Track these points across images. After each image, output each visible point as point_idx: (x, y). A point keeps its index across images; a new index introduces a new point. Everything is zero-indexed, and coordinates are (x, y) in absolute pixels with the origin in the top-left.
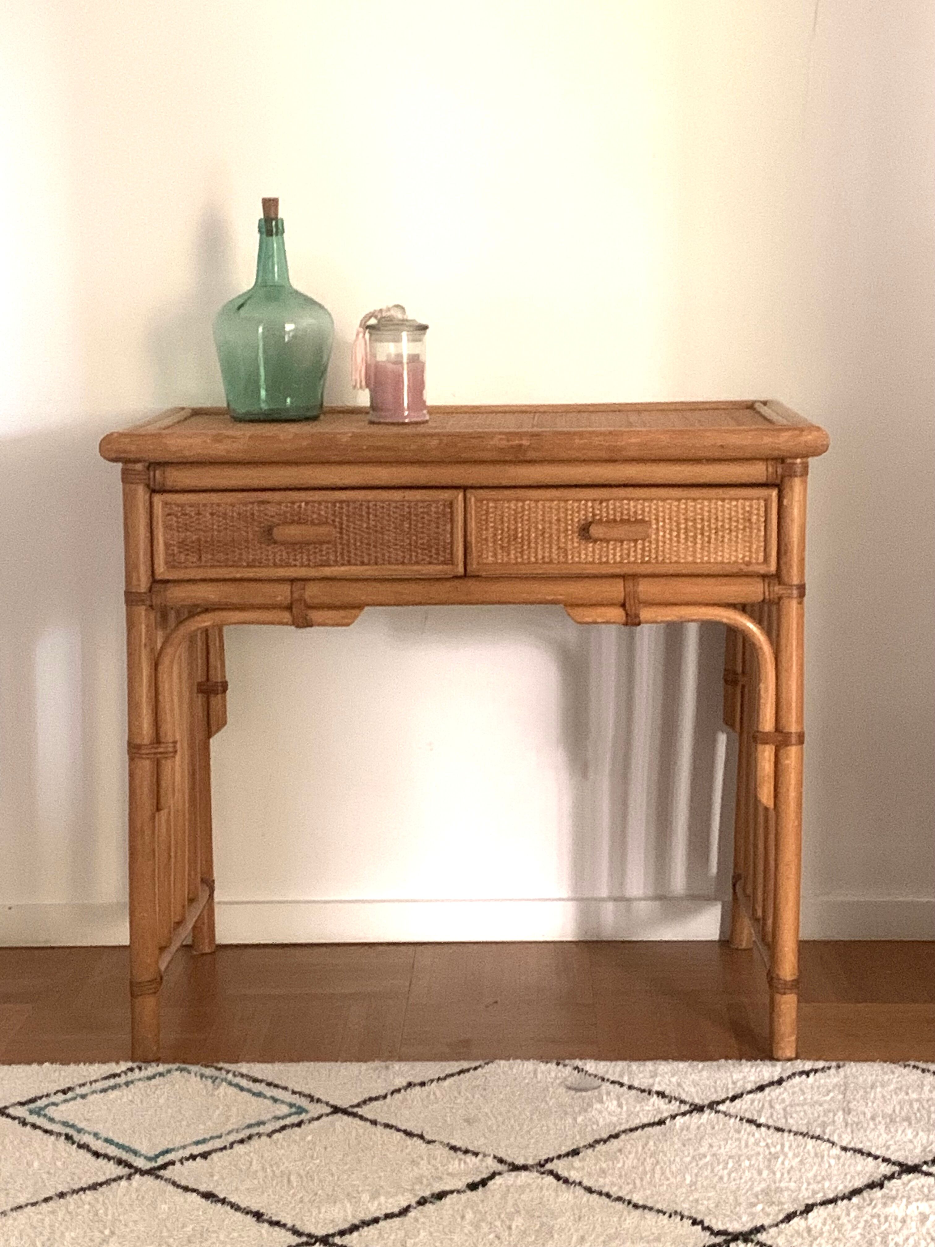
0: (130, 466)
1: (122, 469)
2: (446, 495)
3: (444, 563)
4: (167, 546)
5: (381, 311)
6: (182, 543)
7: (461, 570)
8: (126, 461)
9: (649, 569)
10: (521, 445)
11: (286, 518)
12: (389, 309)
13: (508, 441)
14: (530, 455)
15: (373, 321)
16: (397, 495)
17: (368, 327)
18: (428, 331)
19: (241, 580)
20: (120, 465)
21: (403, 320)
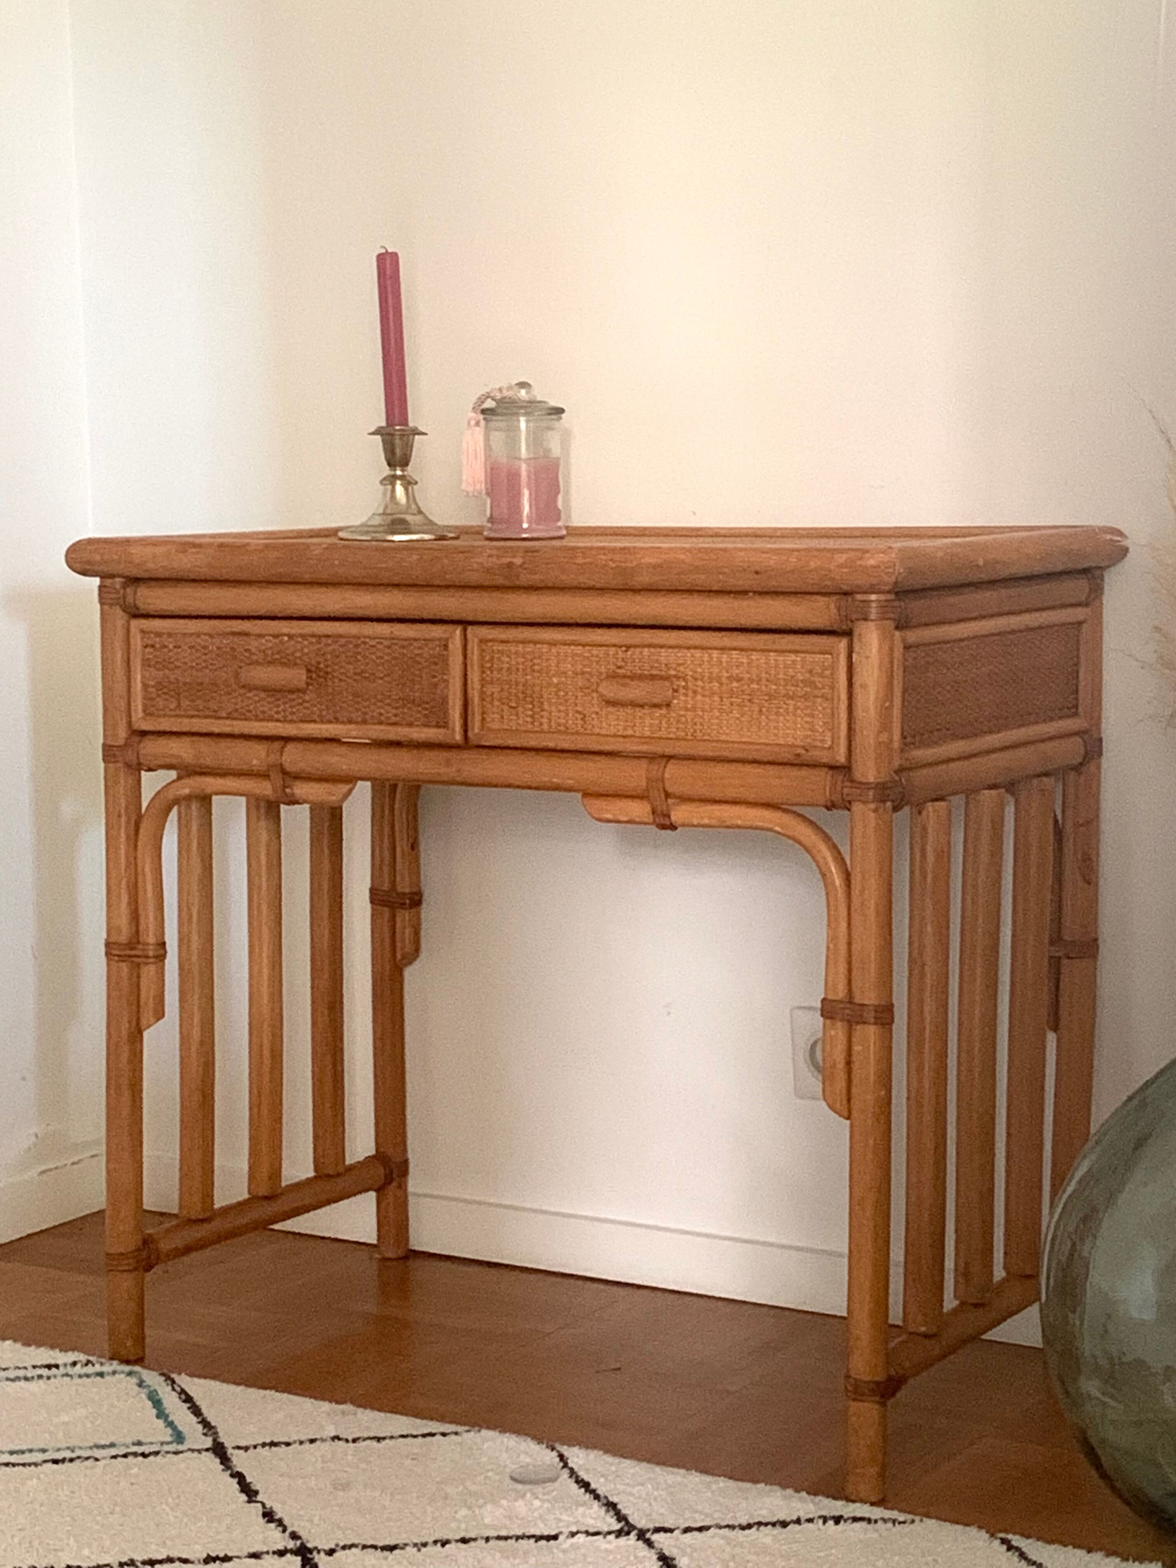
0: (108, 582)
1: (100, 587)
2: (437, 631)
3: (438, 726)
4: (145, 686)
5: (500, 390)
6: (159, 685)
7: (458, 737)
8: (103, 576)
9: (682, 748)
10: (510, 565)
11: (266, 655)
12: (510, 388)
13: (498, 557)
14: (524, 578)
15: (489, 404)
16: (383, 629)
17: (483, 412)
18: (563, 416)
19: (220, 735)
20: (96, 581)
21: (530, 402)
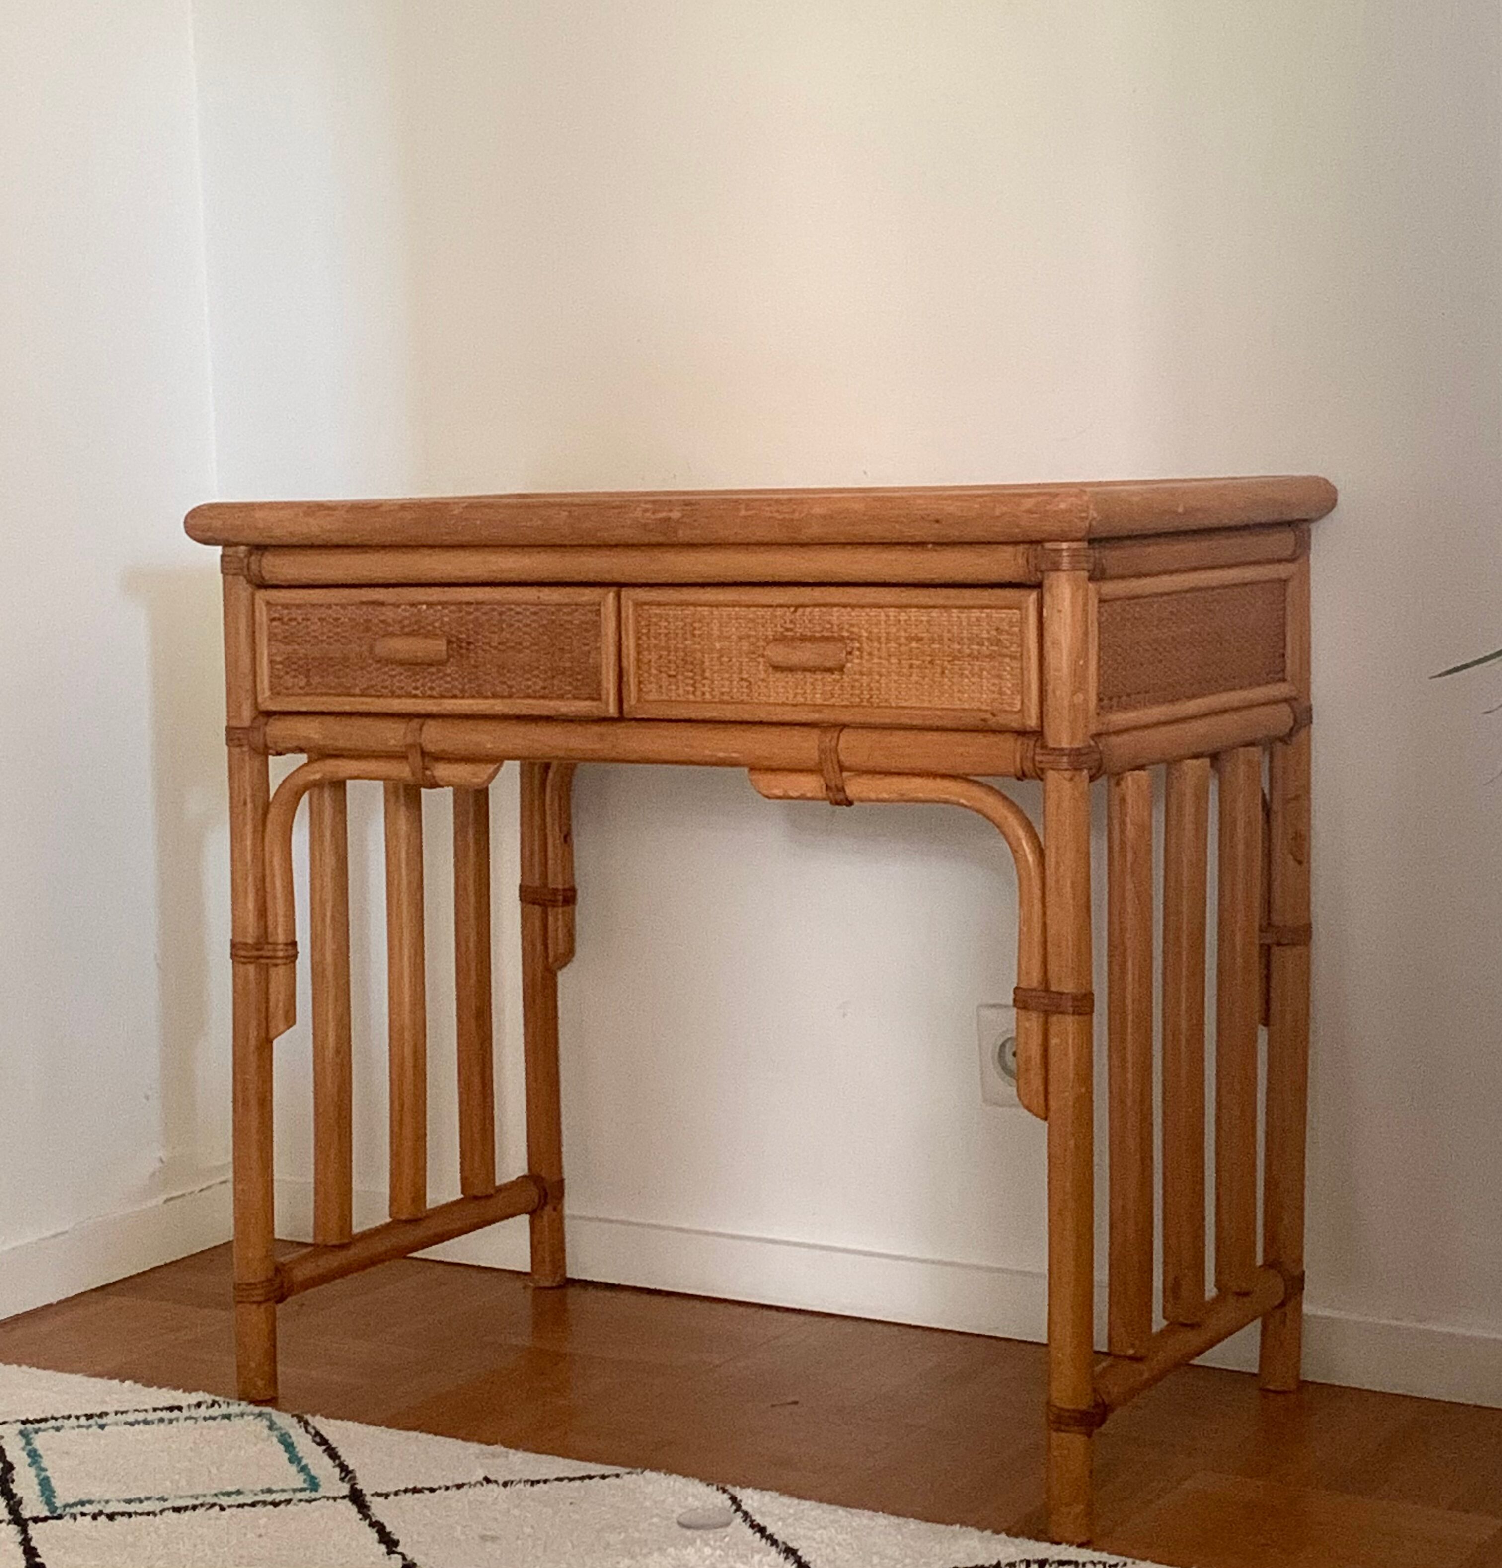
0: (232, 550)
1: (223, 556)
3: (590, 698)
4: (272, 662)
6: (288, 662)
7: (613, 711)
8: (226, 544)
9: (857, 716)
10: (666, 520)
11: (403, 626)
13: (653, 511)
14: (683, 535)
16: (530, 594)
19: (353, 714)
20: (219, 550)
